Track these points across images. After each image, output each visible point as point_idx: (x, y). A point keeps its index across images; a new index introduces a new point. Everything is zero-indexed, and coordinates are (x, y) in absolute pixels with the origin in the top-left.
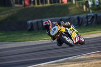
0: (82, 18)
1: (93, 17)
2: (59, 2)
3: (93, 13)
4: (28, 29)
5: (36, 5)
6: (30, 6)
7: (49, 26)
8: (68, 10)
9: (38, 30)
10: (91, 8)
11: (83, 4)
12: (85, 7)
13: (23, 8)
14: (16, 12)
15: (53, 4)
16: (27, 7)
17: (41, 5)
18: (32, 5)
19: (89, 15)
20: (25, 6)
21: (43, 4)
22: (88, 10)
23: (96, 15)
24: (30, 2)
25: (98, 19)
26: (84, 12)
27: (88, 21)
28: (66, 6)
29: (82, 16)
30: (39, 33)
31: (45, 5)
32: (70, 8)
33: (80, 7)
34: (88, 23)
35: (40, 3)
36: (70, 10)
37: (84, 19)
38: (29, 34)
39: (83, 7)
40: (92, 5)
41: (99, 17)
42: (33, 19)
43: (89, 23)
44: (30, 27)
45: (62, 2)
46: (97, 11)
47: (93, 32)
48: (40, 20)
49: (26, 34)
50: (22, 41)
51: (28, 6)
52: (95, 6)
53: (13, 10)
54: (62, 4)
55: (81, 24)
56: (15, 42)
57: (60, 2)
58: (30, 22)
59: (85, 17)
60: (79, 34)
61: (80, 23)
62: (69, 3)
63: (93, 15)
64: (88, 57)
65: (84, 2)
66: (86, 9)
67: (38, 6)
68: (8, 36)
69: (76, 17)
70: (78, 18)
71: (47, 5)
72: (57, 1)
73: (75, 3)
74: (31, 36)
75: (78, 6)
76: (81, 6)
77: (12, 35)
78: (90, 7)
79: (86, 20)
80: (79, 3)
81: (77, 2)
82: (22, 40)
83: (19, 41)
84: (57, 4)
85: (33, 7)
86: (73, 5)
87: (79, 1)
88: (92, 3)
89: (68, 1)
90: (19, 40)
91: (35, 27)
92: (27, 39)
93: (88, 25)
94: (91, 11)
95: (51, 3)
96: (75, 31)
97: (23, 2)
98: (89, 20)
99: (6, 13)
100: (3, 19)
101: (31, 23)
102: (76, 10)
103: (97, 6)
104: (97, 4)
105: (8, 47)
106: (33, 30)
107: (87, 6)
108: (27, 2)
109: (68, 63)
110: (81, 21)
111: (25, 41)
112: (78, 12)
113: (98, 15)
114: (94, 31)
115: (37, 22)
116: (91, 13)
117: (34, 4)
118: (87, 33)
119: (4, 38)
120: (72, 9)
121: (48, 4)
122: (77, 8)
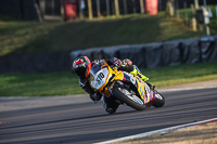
0: (189, 47)
1: (212, 43)
2: (139, 11)
3: (212, 34)
5: (91, 18)
6: (77, 20)
8: (159, 29)
10: (208, 25)
11: (191, 16)
12: (194, 23)
13: (62, 23)
14: (46, 32)
15: (127, 16)
16: (71, 21)
17: (101, 18)
18: (82, 18)
19: (203, 39)
20: (66, 18)
21: (105, 15)
22: (201, 28)
24: (77, 10)
26: (193, 34)
27: (201, 54)
28: (154, 21)
29: (188, 42)
31: (109, 18)
32: (162, 24)
33: (184, 22)
34: (200, 58)
35: (99, 14)
36: (163, 29)
37: (193, 49)
39: (191, 23)
40: (210, 18)
42: (84, 48)
43: (204, 56)
45: (146, 12)
47: (211, 76)
48: (99, 50)
50: (60, 95)
51: (74, 18)
53: (41, 27)
54: (145, 16)
55: (187, 59)
56: (44, 95)
57: (142, 11)
58: (76, 53)
59: (196, 43)
61: (185, 58)
63: (212, 39)
65: (194, 13)
66: (198, 27)
67: (95, 19)
68: (29, 83)
69: (176, 43)
70: (181, 47)
71: (113, 17)
72: (135, 10)
73: (175, 13)
75: (179, 19)
76: (187, 19)
77: (37, 82)
78: (207, 21)
79: (197, 51)
80: (183, 14)
81: (178, 11)
82: (59, 90)
84: (135, 15)
85: (83, 23)
86: (170, 17)
87: (182, 11)
88: (212, 15)
89: (158, 10)
92: (70, 89)
93: (201, 61)
94: (208, 31)
95: (122, 13)
97: (62, 11)
98: (204, 50)
99: (26, 34)
100: (20, 46)
105: (29, 107)
108: (70, 11)
110: (186, 52)
111: (65, 94)
112: (181, 33)
115: (93, 54)
116: (209, 36)
117: (87, 15)
118: (200, 78)
119: (21, 87)
120: (166, 27)
121: (117, 16)
122: (179, 24)
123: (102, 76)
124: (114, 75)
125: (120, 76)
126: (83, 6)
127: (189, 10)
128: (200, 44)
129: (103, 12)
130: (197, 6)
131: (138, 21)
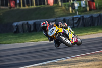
0: (68, 20)
1: (79, 19)
2: (44, 4)
3: (79, 15)
4: (14, 31)
5: (22, 7)
6: (16, 8)
7: (46, 27)
8: (54, 12)
9: (24, 32)
10: (77, 10)
11: (69, 6)
12: (71, 9)
13: (9, 10)
14: (1, 14)
15: (39, 6)
16: (12, 9)
17: (27, 7)
18: (18, 7)
19: (75, 17)
20: (11, 7)
21: (29, 6)
22: (74, 12)
23: (83, 17)
24: (16, 4)
25: (84, 21)
26: (70, 14)
27: (74, 24)
28: (52, 8)
29: (68, 18)
30: (25, 35)
31: (30, 7)
32: (56, 10)
33: (66, 9)
34: (74, 25)
35: (26, 5)
36: (56, 12)
37: (70, 22)
38: (14, 36)
39: (69, 9)
40: (78, 7)
41: (86, 19)
43: (75, 25)
44: (15, 30)
45: (48, 4)
46: (83, 13)
48: (26, 22)
49: (11, 37)
51: (14, 7)
52: (81, 8)
54: (48, 6)
57: (46, 3)
58: (15, 24)
59: (72, 19)
60: (76, 35)
62: (55, 5)
63: (79, 16)
64: (74, 60)
65: (70, 4)
66: (72, 11)
67: (24, 8)
69: (62, 19)
70: (64, 20)
71: (33, 7)
72: (42, 3)
73: (61, 5)
74: (16, 38)
75: (64, 8)
76: (67, 7)
78: (76, 8)
79: (72, 22)
80: (65, 5)
81: (63, 4)
82: (8, 42)
83: (5, 44)
84: (43, 5)
85: (18, 9)
86: (59, 6)
87: (65, 3)
88: (78, 5)
89: (54, 3)
90: (4, 42)
91: (21, 30)
92: (13, 41)
93: (74, 27)
94: (77, 13)
95: (36, 5)
96: (72, 31)
97: (9, 4)
98: (75, 22)
101: (17, 25)
102: (62, 12)
103: (84, 7)
104: (84, 6)
106: (19, 32)
107: (74, 8)
108: (12, 4)
109: (54, 66)
112: (64, 14)
113: (85, 17)
114: (80, 33)
115: (23, 24)
116: (78, 15)
117: (20, 6)
120: (58, 11)
121: (34, 6)
122: (63, 10)
123: (53, 30)
124: (58, 30)
125: (61, 30)
126: (18, 2)
127: (68, 3)
128: (73, 19)
129: (28, 4)
130: (72, 1)
131: (44, 8)
